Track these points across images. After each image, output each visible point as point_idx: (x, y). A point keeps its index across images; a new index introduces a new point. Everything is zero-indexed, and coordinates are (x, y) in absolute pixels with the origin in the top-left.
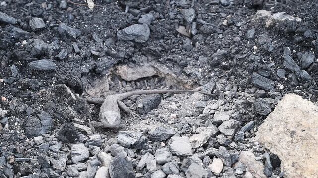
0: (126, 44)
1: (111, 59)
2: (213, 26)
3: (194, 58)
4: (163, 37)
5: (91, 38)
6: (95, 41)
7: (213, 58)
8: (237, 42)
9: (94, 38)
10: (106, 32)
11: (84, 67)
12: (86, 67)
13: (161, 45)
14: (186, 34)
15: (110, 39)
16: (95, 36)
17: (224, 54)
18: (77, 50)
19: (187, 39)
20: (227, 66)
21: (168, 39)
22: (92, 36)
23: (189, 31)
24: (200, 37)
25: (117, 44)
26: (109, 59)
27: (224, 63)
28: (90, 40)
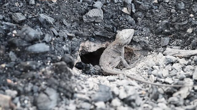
0: (88, 25)
1: (79, 38)
2: (148, 5)
3: (139, 30)
4: (112, 18)
5: (62, 24)
6: (65, 25)
7: (157, 28)
8: (174, 14)
9: (64, 23)
10: (72, 18)
11: (65, 46)
12: (66, 46)
13: (112, 24)
14: (128, 13)
15: (75, 23)
16: (64, 21)
17: (167, 24)
18: (56, 33)
19: (130, 17)
20: (169, 32)
21: (116, 18)
22: (63, 22)
23: (130, 10)
24: (140, 14)
25: (81, 26)
26: (78, 38)
27: (166, 31)
28: (62, 25)
